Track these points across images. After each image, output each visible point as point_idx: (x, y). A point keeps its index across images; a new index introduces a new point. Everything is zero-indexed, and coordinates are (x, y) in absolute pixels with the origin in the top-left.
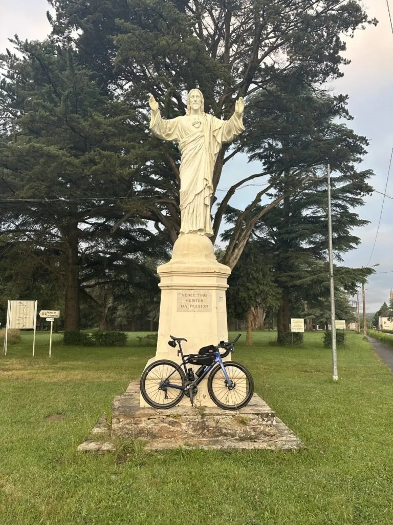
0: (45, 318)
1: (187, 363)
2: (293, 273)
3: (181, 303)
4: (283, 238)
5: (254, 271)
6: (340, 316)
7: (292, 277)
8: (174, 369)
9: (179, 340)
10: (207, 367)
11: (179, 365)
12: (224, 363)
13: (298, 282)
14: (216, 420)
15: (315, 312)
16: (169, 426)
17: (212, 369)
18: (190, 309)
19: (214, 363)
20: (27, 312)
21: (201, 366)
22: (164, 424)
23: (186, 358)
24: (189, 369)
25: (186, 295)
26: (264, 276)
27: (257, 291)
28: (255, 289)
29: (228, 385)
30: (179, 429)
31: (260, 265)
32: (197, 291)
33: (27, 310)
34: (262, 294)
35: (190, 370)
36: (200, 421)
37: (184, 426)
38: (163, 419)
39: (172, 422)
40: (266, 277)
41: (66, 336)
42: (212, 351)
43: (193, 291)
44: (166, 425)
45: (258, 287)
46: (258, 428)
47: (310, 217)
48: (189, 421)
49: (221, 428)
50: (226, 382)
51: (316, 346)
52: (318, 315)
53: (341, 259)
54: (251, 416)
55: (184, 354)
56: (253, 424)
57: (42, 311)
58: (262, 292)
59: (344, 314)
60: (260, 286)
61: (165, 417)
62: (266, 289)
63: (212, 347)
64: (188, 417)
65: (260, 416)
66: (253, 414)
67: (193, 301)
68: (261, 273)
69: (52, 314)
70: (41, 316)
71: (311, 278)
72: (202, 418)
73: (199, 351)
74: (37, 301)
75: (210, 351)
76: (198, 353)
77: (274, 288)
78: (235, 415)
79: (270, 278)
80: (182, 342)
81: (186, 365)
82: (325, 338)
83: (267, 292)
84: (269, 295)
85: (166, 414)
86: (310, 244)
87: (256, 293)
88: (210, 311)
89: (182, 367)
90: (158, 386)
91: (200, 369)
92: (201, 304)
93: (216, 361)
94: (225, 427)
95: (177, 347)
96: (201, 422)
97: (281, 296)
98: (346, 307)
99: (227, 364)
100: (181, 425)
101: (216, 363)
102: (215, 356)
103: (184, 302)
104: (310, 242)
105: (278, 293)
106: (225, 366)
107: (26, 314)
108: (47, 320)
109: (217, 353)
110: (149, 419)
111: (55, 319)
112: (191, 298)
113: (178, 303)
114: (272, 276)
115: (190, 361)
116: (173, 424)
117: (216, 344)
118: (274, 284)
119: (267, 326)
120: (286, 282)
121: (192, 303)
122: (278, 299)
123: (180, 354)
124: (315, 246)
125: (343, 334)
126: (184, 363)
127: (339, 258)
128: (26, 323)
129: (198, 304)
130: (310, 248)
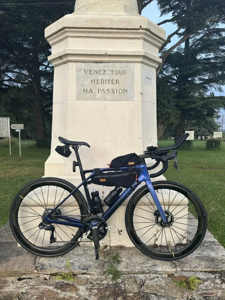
0: (15, 130)
1: (89, 183)
2: (189, 100)
3: (83, 85)
4: (183, 74)
5: (162, 98)
6: (210, 131)
7: (188, 102)
8: (67, 193)
9: (76, 145)
10: (124, 189)
11: (77, 186)
12: (153, 183)
13: (193, 106)
14: (139, 282)
15: (195, 128)
16: (56, 290)
17: (134, 192)
18: (98, 96)
19: (136, 183)
20: (3, 126)
21: (114, 188)
22: (48, 287)
23: (87, 175)
24: (92, 193)
25: (90, 71)
26: (168, 102)
27: (163, 112)
28: (161, 112)
29: (160, 219)
30: (74, 295)
31: (166, 94)
32: (109, 64)
33: (3, 124)
34: (167, 115)
35: (96, 194)
36: (111, 283)
37: (83, 291)
38: (45, 279)
39: (61, 285)
40: (170, 102)
41: (37, 142)
42: (133, 163)
43: (102, 65)
44: (51, 288)
45: (164, 110)
46: (212, 294)
47: (204, 59)
48: (91, 283)
49: (147, 293)
50: (157, 214)
51: (200, 149)
52: (197, 130)
53: (221, 90)
54: (202, 276)
55: (84, 169)
56: (204, 288)
57: (12, 125)
58: (166, 113)
59: (213, 129)
60: (165, 109)
61: (47, 277)
62: (170, 111)
63: (133, 156)
64: (88, 277)
65: (218, 275)
66: (206, 272)
67: (103, 81)
68: (166, 100)
69: (19, 127)
70: (13, 128)
71: (203, 102)
72: (113, 279)
73: (110, 162)
74: (9, 118)
75: (130, 163)
76: (108, 167)
77: (175, 110)
78: (172, 275)
79: (172, 104)
80: (81, 148)
81: (89, 186)
82: (207, 144)
83: (170, 113)
84: (172, 115)
85: (49, 273)
86: (200, 81)
87: (163, 114)
88: (130, 99)
89: (82, 189)
90: (40, 221)
91: (111, 192)
92: (116, 87)
93: (140, 179)
94: (155, 292)
95: (73, 157)
96: (113, 285)
97: (179, 116)
98: (215, 125)
99: (158, 186)
100: (77, 290)
101: (139, 183)
102: (139, 172)
103: (88, 85)
104: (200, 79)
105: (178, 114)
106: (156, 188)
107: (3, 127)
108: (17, 131)
109: (142, 166)
110: (20, 279)
111: (21, 130)
112: (100, 77)
113: (77, 84)
114: (174, 102)
115: (95, 180)
116: (63, 287)
117: (140, 152)
118: (175, 108)
119: (164, 137)
120: (184, 106)
121: (101, 86)
122: (177, 118)
123: (77, 168)
124: (203, 82)
125: (219, 141)
126: (85, 183)
127: (220, 90)
128: (3, 133)
129: (110, 86)
130: (200, 83)
